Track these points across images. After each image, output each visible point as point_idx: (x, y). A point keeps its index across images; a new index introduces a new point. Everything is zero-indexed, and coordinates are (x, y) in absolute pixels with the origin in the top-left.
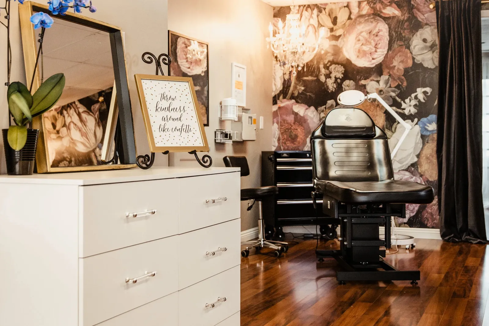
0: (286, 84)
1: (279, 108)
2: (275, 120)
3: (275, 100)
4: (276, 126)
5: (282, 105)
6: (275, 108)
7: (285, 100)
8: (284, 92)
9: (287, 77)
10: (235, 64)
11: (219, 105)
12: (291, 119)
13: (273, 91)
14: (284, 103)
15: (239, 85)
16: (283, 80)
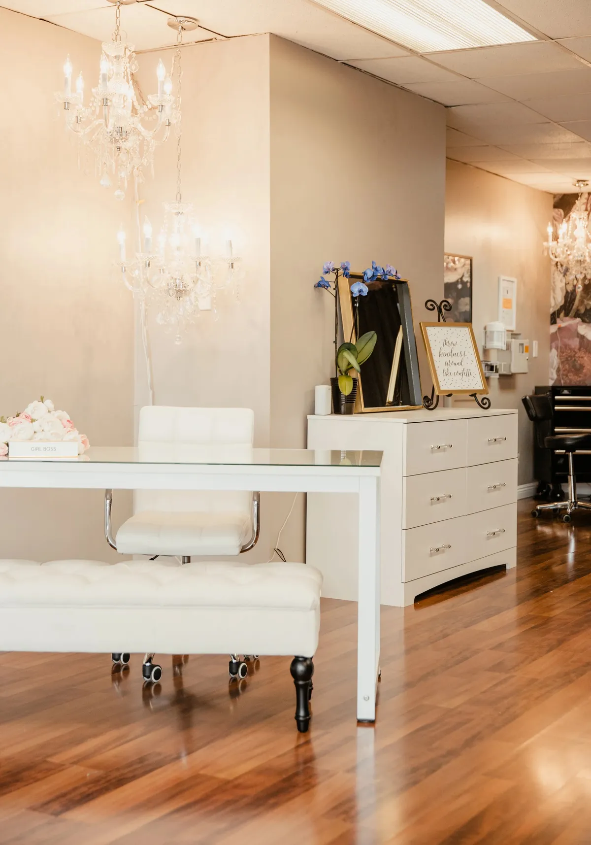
0: (570, 297)
1: (559, 329)
2: (553, 344)
3: (554, 319)
4: (554, 352)
5: (563, 325)
6: (553, 329)
7: (567, 318)
8: (567, 307)
9: (570, 288)
10: (503, 277)
11: (483, 331)
12: (575, 343)
13: (551, 307)
14: (564, 322)
15: (507, 303)
16: (565, 292)
